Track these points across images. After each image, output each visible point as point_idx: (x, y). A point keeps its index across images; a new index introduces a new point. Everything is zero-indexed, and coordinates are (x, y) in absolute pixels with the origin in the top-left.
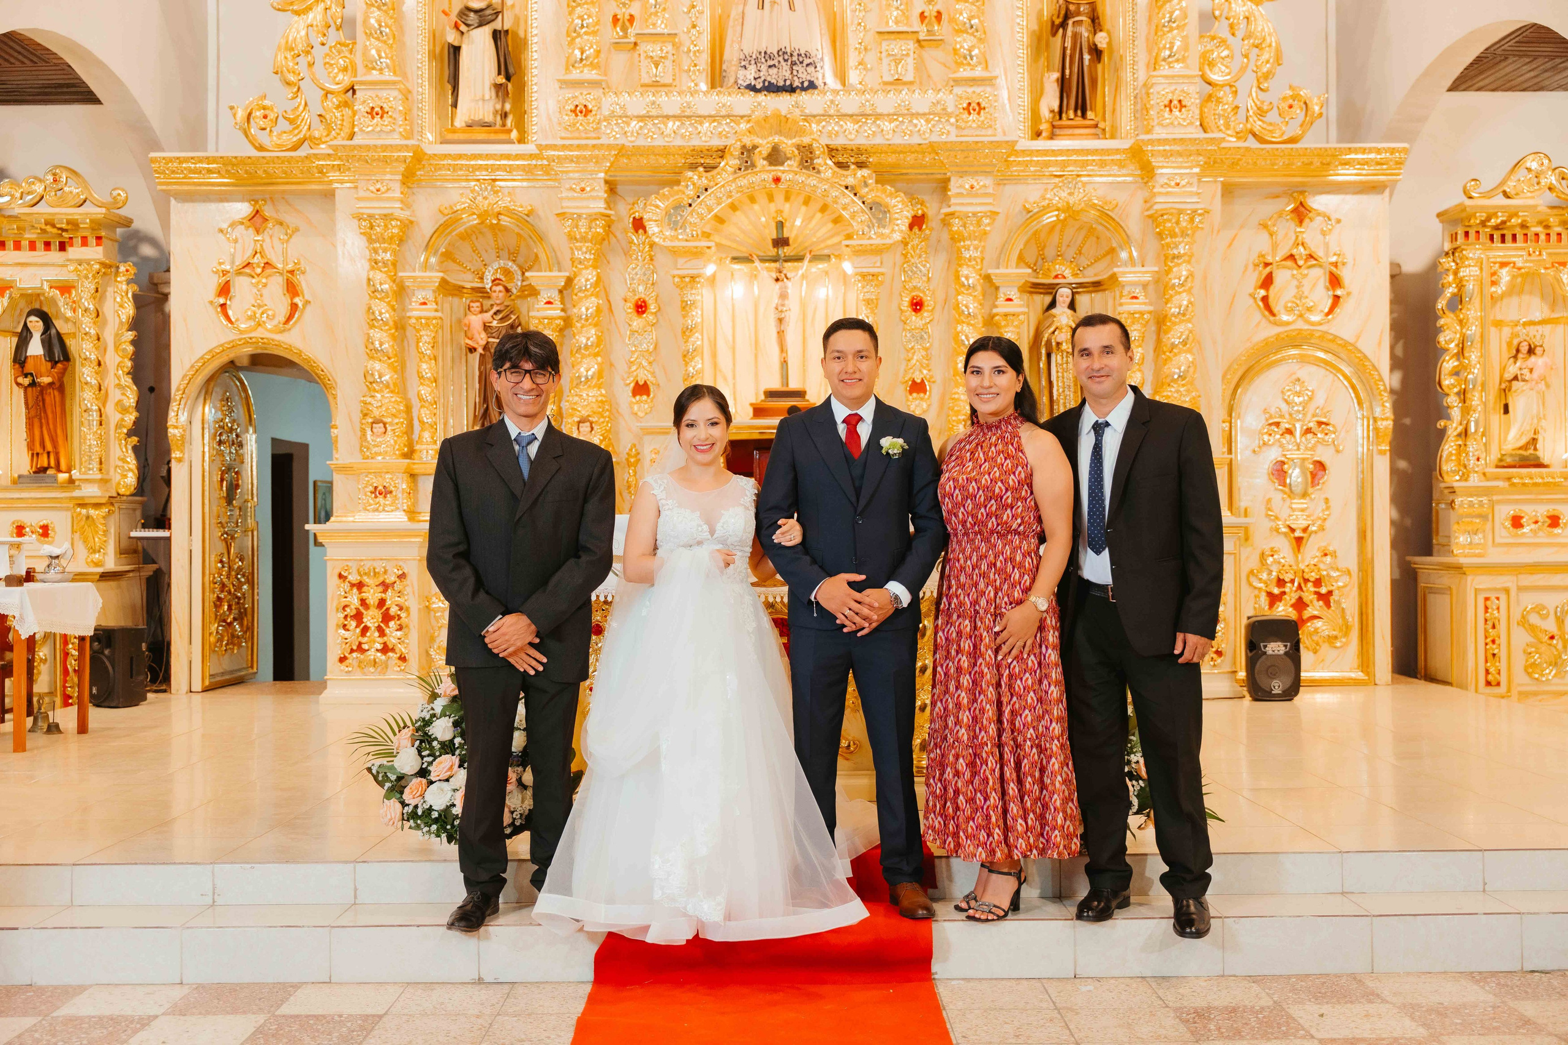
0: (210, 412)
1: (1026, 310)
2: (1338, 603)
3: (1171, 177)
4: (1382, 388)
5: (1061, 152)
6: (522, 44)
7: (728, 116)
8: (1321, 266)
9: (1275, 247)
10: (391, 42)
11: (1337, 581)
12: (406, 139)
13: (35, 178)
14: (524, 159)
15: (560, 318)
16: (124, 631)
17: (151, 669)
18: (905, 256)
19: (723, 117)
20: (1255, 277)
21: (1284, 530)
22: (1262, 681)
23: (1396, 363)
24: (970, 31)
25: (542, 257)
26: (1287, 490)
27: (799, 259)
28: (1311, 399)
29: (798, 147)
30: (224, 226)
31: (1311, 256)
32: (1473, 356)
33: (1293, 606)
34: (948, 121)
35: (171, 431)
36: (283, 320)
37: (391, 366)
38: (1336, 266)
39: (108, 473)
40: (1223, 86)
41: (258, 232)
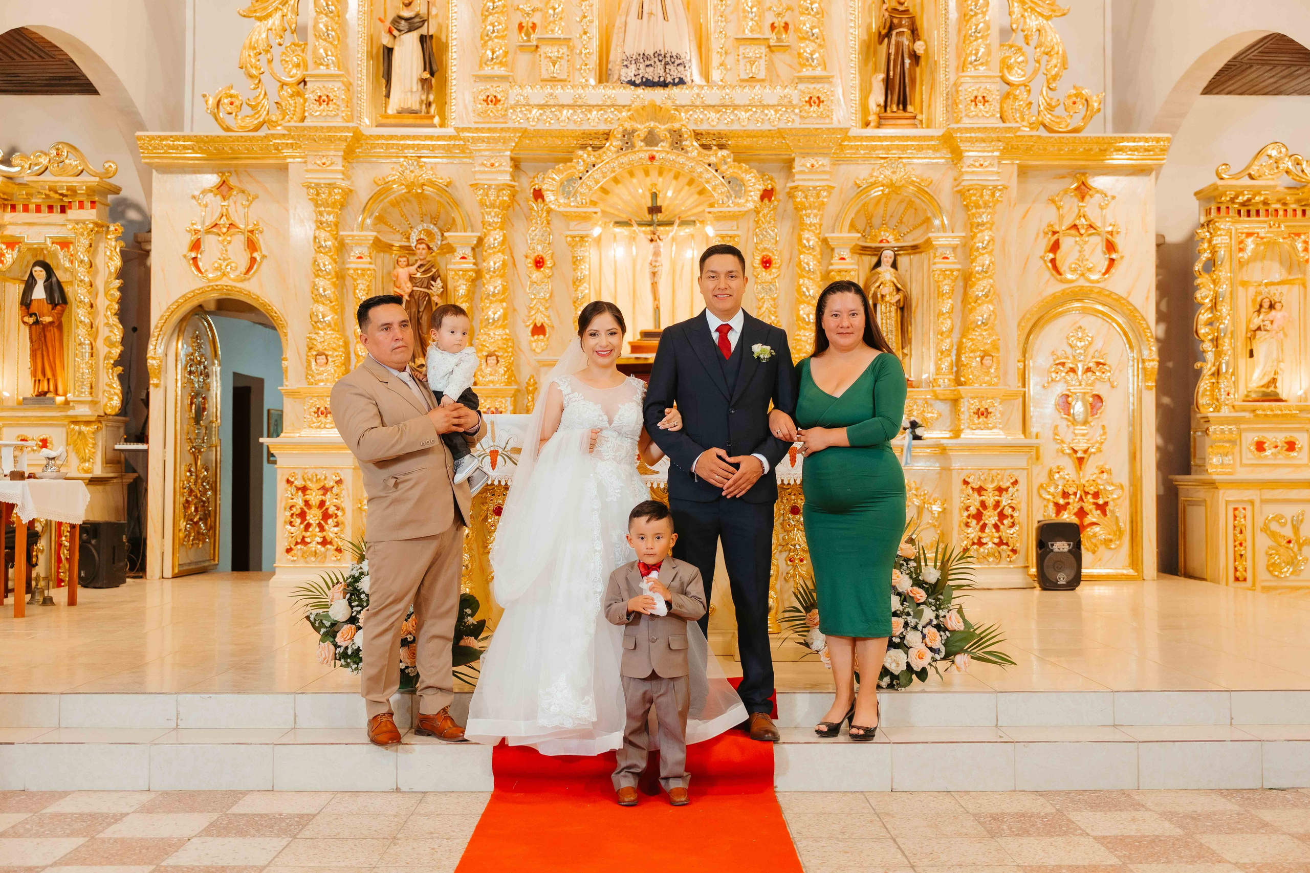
0: (181, 348)
1: (856, 267)
2: (1113, 512)
3: (976, 159)
4: (1149, 335)
5: (886, 138)
6: (445, 47)
7: (613, 106)
8: (1099, 234)
9: (1061, 218)
10: (336, 43)
11: (1112, 494)
12: (347, 122)
13: (41, 152)
14: (445, 140)
15: (472, 270)
16: (108, 524)
17: (130, 559)
18: (757, 222)
19: (609, 106)
20: (1045, 243)
21: (1068, 451)
22: (1049, 573)
23: (1161, 317)
24: (812, 38)
25: (459, 221)
26: (1071, 418)
27: (670, 223)
28: (1090, 343)
29: (670, 131)
30: (197, 193)
31: (1091, 226)
32: (1224, 309)
33: (1075, 514)
34: (793, 111)
35: (151, 362)
36: (244, 271)
37: (333, 309)
38: (1112, 235)
39: (97, 396)
40: (1019, 86)
41: (224, 198)
